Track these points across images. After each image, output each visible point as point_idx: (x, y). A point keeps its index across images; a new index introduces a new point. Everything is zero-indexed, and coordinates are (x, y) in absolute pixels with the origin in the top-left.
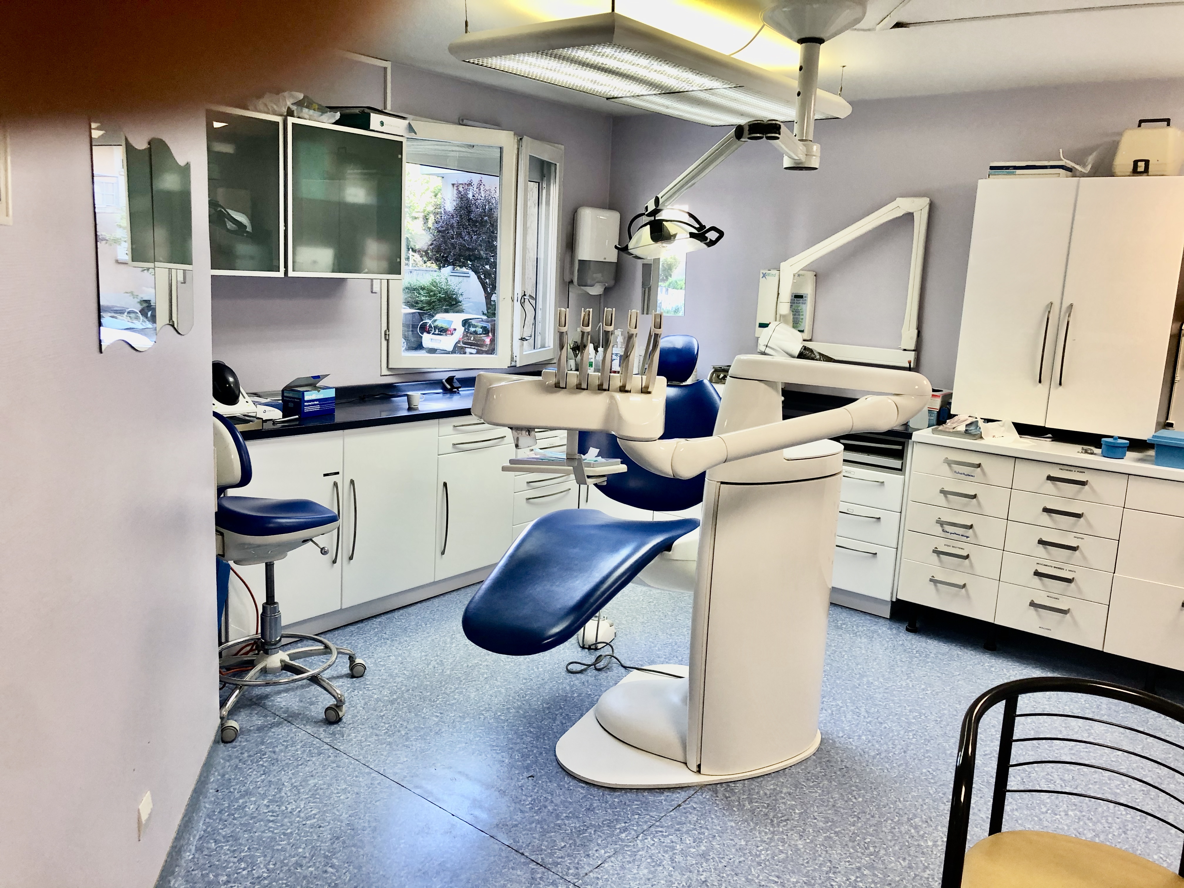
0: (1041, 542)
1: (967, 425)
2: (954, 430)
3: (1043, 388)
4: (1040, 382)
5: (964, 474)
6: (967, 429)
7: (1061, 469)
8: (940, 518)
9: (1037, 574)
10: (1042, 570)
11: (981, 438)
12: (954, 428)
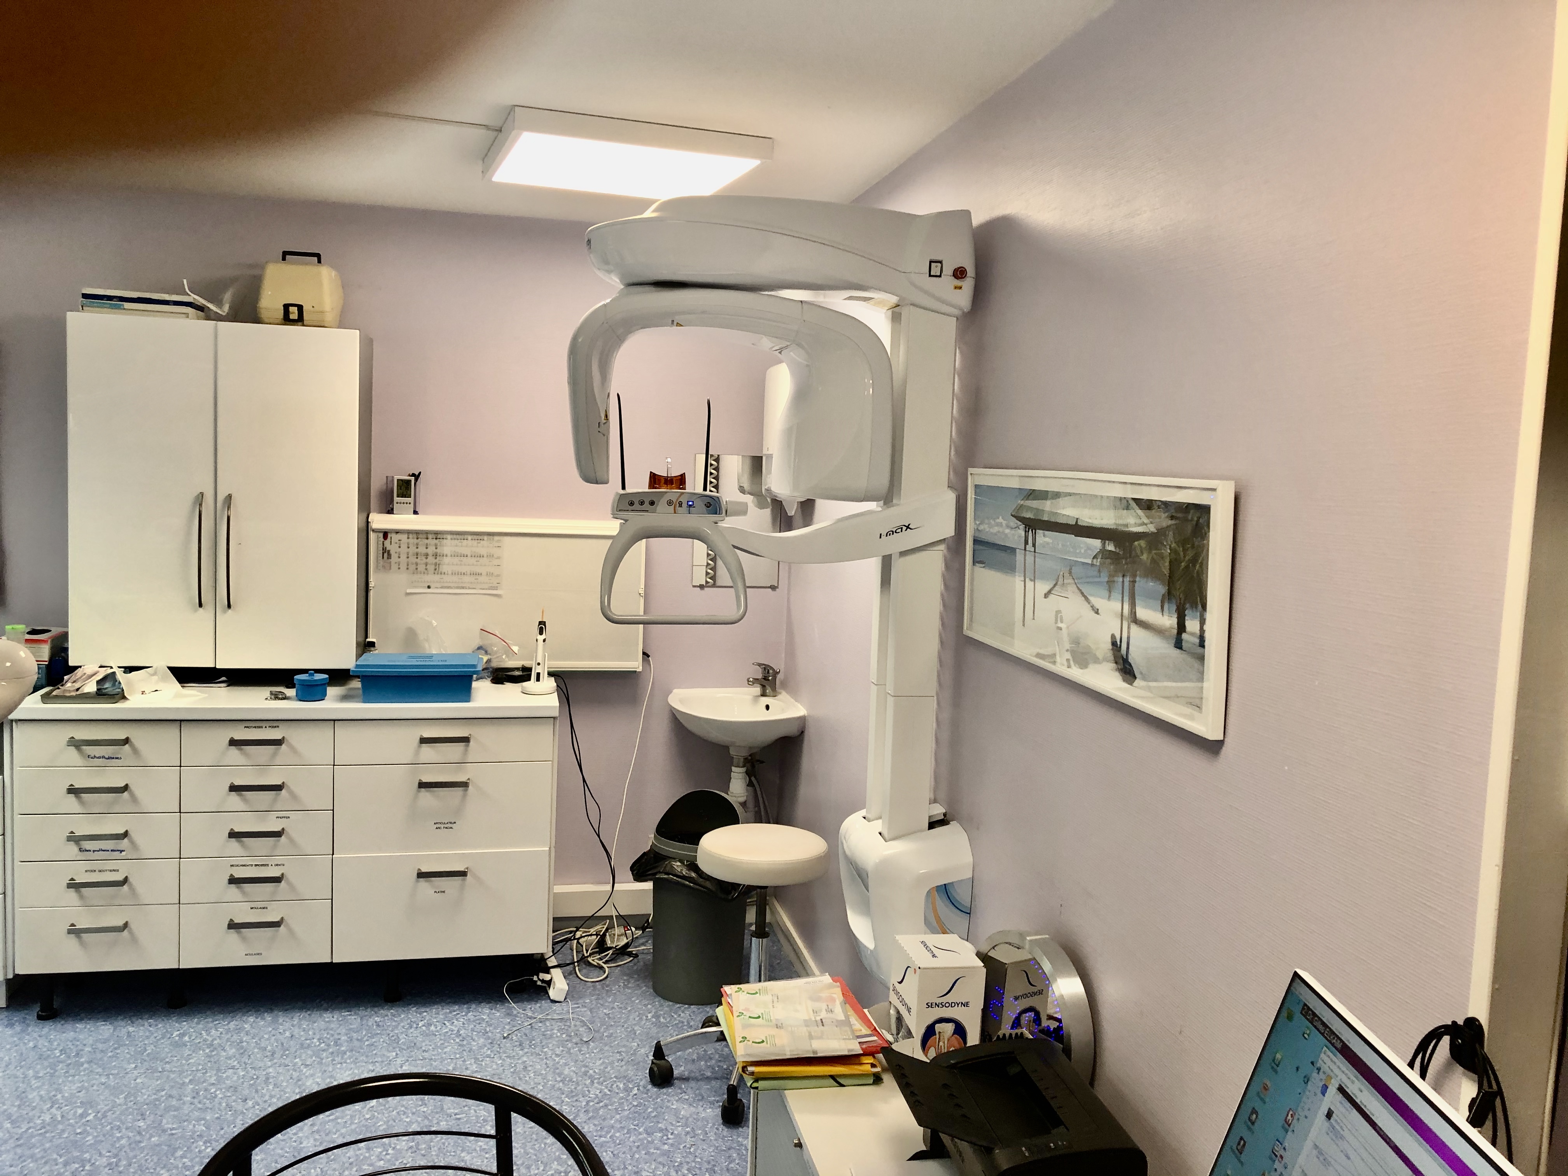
0: (233, 835)
1: (98, 682)
2: (78, 693)
3: (205, 614)
4: (200, 605)
5: (103, 757)
6: (99, 687)
7: (247, 727)
8: (72, 832)
9: (233, 881)
10: (240, 873)
11: (124, 698)
12: (78, 690)
